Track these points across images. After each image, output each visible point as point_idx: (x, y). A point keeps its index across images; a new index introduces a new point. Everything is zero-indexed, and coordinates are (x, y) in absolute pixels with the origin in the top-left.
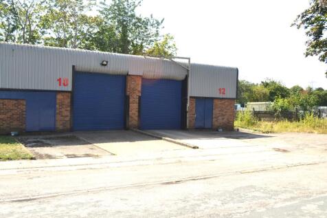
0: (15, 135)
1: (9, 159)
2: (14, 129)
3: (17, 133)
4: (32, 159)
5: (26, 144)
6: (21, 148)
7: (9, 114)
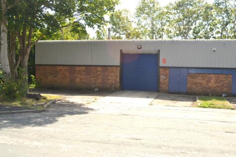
0: (225, 96)
1: (220, 108)
2: (224, 93)
3: (226, 95)
4: (232, 109)
5: (230, 102)
6: (227, 103)
7: (222, 83)
